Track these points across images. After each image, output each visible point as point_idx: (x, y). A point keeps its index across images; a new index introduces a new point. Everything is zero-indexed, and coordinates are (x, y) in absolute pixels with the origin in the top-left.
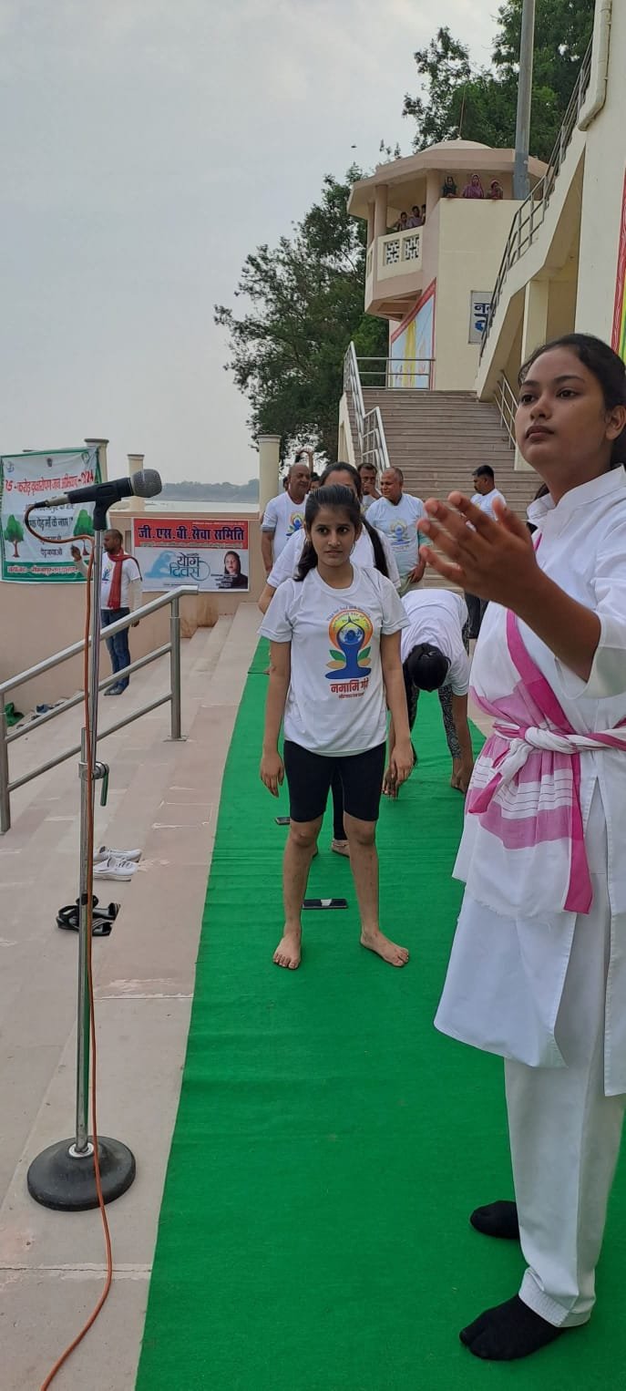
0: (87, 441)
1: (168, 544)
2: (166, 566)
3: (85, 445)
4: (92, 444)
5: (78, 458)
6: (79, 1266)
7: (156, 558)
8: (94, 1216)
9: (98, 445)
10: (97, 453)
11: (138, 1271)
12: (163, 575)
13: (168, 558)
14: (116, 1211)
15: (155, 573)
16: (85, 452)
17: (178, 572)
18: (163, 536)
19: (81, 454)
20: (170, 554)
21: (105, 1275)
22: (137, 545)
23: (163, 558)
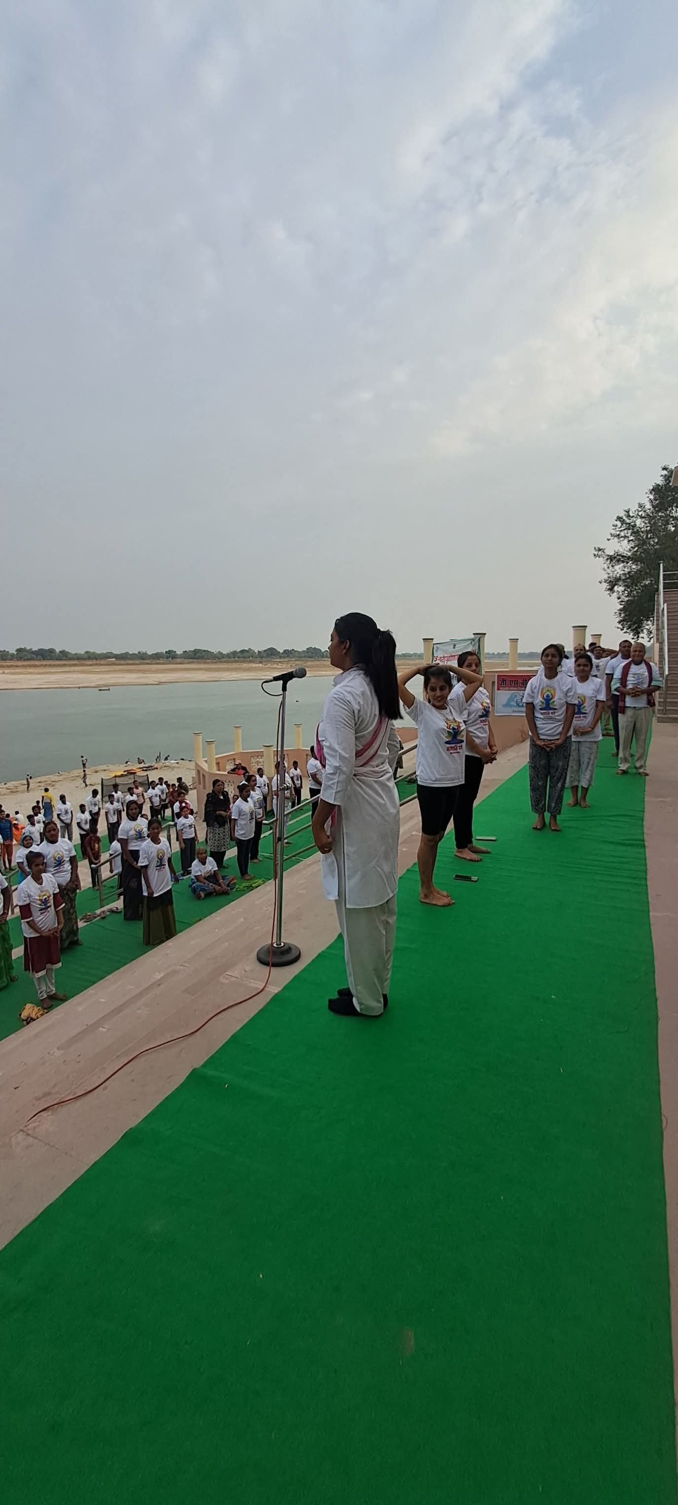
0: (474, 634)
1: (515, 689)
2: (513, 701)
3: (473, 636)
4: (476, 636)
5: (469, 644)
6: (256, 982)
7: (508, 696)
8: (267, 969)
9: (479, 636)
10: (479, 640)
11: (274, 990)
12: (511, 706)
13: (516, 696)
14: (275, 971)
15: (508, 705)
16: (473, 640)
17: (521, 704)
18: (513, 684)
19: (470, 641)
20: (516, 694)
21: (263, 987)
22: (498, 689)
23: (513, 696)
